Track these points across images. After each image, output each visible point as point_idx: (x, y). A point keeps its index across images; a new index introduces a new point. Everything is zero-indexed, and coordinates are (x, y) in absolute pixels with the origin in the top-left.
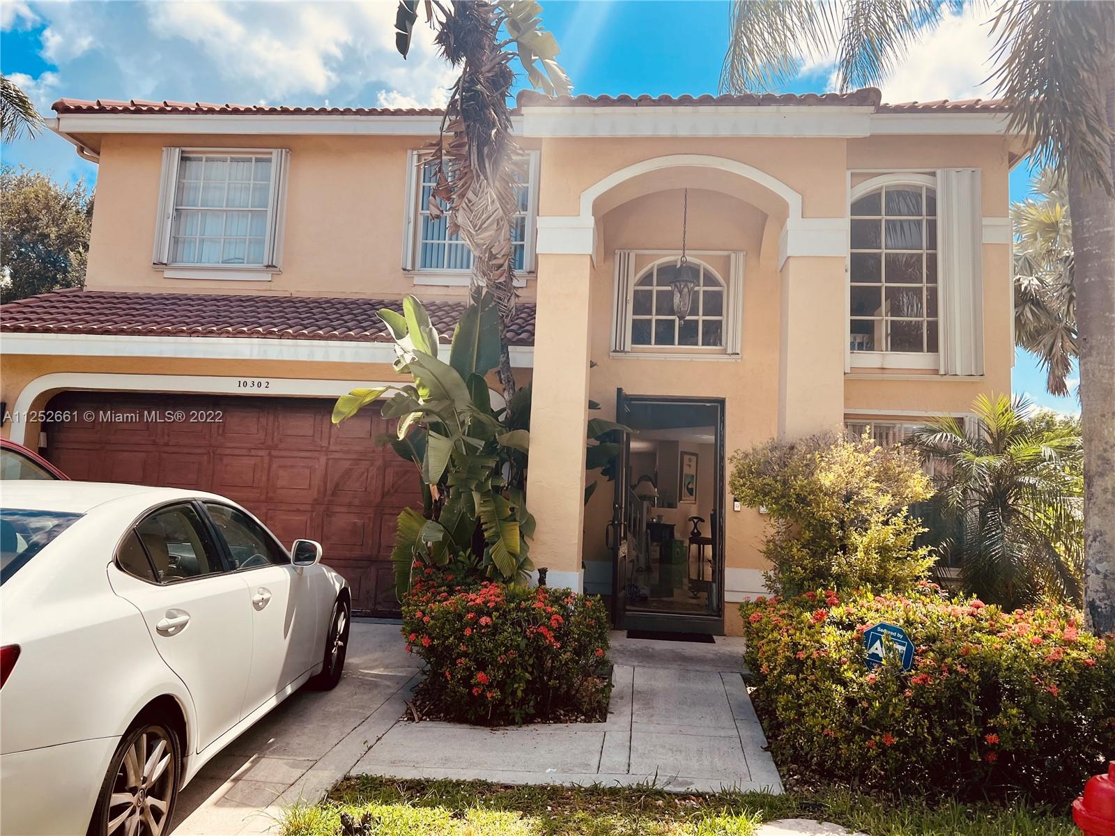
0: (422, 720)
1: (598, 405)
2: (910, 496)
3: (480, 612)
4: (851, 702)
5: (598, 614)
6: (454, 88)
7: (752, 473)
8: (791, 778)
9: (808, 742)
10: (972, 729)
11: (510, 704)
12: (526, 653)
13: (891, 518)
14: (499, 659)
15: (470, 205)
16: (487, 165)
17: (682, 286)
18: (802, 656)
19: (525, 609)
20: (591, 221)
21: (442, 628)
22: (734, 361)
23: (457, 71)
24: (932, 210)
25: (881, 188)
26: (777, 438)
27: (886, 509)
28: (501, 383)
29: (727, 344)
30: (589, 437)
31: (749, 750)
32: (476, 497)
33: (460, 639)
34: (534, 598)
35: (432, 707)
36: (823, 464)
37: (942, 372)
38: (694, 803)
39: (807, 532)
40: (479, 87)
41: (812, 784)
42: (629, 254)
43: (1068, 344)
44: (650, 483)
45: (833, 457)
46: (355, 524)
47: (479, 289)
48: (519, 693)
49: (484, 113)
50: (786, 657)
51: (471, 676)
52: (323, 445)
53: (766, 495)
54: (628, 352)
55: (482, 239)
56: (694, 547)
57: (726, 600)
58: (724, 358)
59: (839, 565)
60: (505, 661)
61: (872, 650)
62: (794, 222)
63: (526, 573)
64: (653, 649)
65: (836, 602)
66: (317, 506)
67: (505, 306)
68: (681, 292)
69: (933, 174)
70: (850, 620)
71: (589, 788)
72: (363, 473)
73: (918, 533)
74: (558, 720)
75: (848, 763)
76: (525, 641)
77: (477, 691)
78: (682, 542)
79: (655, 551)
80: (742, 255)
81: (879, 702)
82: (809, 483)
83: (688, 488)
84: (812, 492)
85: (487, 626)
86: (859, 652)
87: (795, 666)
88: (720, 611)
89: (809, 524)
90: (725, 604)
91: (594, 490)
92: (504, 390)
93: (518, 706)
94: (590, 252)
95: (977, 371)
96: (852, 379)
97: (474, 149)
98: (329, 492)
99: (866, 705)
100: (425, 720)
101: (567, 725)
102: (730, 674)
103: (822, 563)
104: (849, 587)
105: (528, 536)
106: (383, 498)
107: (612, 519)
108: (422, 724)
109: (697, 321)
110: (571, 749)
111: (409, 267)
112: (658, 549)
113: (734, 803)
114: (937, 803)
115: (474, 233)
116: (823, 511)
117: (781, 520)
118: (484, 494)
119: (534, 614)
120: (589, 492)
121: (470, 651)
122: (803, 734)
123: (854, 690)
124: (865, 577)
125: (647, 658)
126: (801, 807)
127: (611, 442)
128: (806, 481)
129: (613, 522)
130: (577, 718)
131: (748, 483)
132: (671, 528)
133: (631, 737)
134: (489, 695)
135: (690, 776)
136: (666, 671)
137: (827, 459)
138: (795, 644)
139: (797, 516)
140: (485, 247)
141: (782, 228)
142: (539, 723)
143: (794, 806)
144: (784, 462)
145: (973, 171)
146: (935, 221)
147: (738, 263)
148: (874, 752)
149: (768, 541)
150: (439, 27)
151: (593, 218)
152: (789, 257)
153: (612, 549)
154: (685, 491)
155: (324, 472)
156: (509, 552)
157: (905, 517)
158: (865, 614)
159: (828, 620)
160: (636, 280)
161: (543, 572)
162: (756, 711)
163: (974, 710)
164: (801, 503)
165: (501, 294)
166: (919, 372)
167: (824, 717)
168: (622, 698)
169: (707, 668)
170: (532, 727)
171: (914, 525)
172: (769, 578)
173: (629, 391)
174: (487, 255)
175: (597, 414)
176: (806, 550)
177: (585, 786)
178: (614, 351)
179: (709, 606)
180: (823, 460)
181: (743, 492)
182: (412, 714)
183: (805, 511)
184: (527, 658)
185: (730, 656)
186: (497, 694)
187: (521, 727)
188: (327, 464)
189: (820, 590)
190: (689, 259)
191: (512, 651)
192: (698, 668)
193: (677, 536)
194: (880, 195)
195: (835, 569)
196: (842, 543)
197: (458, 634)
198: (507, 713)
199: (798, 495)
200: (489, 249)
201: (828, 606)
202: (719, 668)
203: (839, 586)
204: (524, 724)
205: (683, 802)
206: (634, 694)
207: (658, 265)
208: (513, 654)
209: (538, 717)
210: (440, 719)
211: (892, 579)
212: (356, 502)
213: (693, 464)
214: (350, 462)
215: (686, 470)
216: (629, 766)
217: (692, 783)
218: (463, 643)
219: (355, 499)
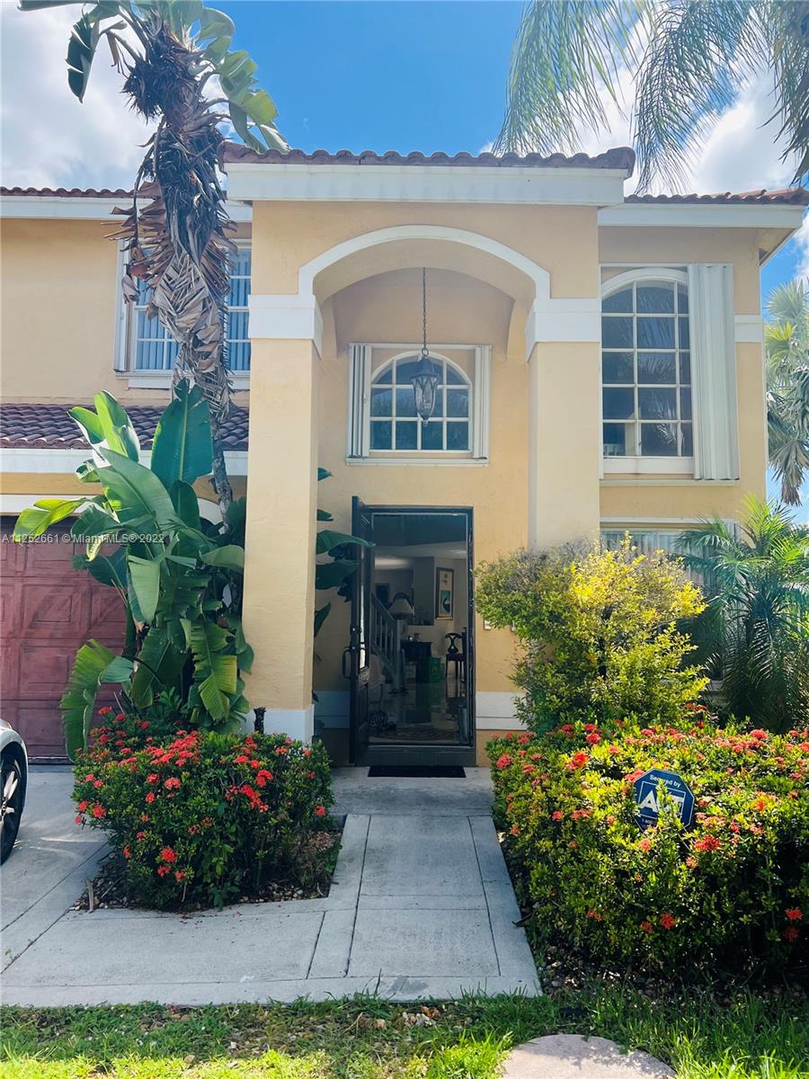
0: (99, 908)
1: (330, 516)
2: (677, 610)
3: (166, 772)
4: (621, 875)
5: (319, 764)
6: (148, 144)
7: (499, 588)
8: (549, 967)
9: (568, 924)
10: (769, 902)
11: (209, 881)
12: (226, 821)
13: (657, 635)
14: (190, 829)
15: (169, 283)
16: (190, 238)
17: (425, 380)
18: (560, 816)
19: (223, 766)
20: (311, 301)
21: (118, 795)
22: (481, 465)
23: (151, 126)
24: (684, 307)
25: (632, 284)
26: (528, 548)
27: (650, 625)
28: (217, 493)
29: (473, 447)
30: (318, 552)
31: (499, 926)
32: (186, 625)
33: (142, 806)
34: (238, 750)
35: (115, 888)
36: (580, 575)
37: (697, 477)
38: (428, 1018)
39: (562, 654)
40: (177, 145)
41: (575, 975)
42: (364, 348)
43: (802, 458)
44: (406, 600)
45: (590, 567)
46: (58, 659)
47: (183, 384)
48: (219, 870)
49: (184, 176)
50: (542, 819)
51: (157, 852)
52: (18, 570)
53: (515, 613)
54: (367, 458)
55: (183, 322)
56: (451, 664)
57: (477, 728)
58: (470, 463)
59: (599, 691)
60: (198, 832)
61: (644, 804)
62: (541, 303)
63: (240, 716)
64: (395, 790)
65: (599, 738)
66: (12, 640)
67: (217, 402)
68: (423, 388)
69: (685, 269)
70: (615, 763)
71: (293, 1003)
72: (66, 600)
73: (686, 652)
74: (269, 897)
75: (618, 952)
76: (225, 805)
77: (164, 871)
78: (439, 660)
79: (411, 670)
80: (487, 348)
81: (656, 875)
82: (564, 599)
83: (445, 605)
84: (568, 608)
85: (174, 789)
86: (629, 807)
87: (550, 828)
88: (471, 740)
89: (565, 645)
90: (477, 732)
91: (327, 614)
92: (220, 500)
93: (220, 884)
94: (312, 337)
95: (732, 475)
96: (609, 486)
97: (174, 219)
98: (26, 624)
99: (640, 879)
100: (103, 907)
101: (278, 903)
102: (481, 818)
103: (580, 690)
104: (611, 717)
105: (244, 670)
106: (89, 629)
107: (349, 645)
108: (98, 913)
109: (441, 423)
110: (279, 942)
111: (122, 368)
112: (415, 670)
113: (477, 1015)
114: (728, 993)
115: (175, 315)
116: (580, 630)
117: (533, 641)
118: (197, 621)
119: (236, 771)
120: (320, 616)
121: (153, 822)
122: (563, 915)
123: (625, 860)
124: (630, 705)
125: (388, 802)
126: (562, 1015)
127: (347, 559)
128: (560, 596)
129: (350, 647)
130: (293, 892)
131: (495, 600)
132: (428, 645)
133: (355, 918)
134: (178, 875)
135: (423, 974)
136: (407, 818)
137: (583, 570)
138: (551, 800)
139: (551, 636)
140: (188, 331)
141: (528, 313)
142: (245, 902)
143: (553, 1015)
144: (535, 575)
145: (725, 267)
146: (687, 319)
147: (483, 357)
148: (651, 938)
149: (520, 665)
150: (128, 73)
151: (314, 297)
152: (537, 343)
153: (350, 678)
154: (441, 607)
155: (20, 601)
156: (222, 691)
157: (672, 634)
158: (633, 754)
159: (590, 763)
160: (373, 379)
161: (260, 713)
162: (508, 867)
163: (772, 879)
164: (556, 621)
165: (211, 387)
166: (675, 477)
167: (588, 897)
168: (351, 860)
169: (455, 812)
170: (236, 909)
171: (682, 642)
172: (521, 707)
173: (367, 500)
174: (191, 341)
175: (325, 525)
176: (561, 676)
177: (287, 1001)
178: (352, 457)
179: (460, 732)
180: (580, 571)
181: (489, 610)
182: (87, 900)
183: (559, 631)
184: (228, 825)
185: (481, 794)
186: (189, 873)
187: (221, 910)
188: (23, 592)
189: (579, 722)
190: (432, 354)
191: (207, 819)
192: (444, 812)
193: (434, 653)
194: (631, 291)
195: (595, 696)
196: (602, 664)
197: (138, 801)
198: (205, 893)
199: (551, 613)
200: (193, 333)
201: (587, 744)
202: (468, 811)
203: (599, 715)
204: (225, 905)
205: (413, 1018)
206: (367, 854)
207: (397, 362)
208: (208, 823)
209: (246, 896)
210: (122, 905)
211: (659, 706)
212: (59, 634)
213: (449, 580)
214: (51, 588)
215: (443, 587)
216: (349, 963)
217: (425, 986)
218: (145, 812)
219: (58, 631)
